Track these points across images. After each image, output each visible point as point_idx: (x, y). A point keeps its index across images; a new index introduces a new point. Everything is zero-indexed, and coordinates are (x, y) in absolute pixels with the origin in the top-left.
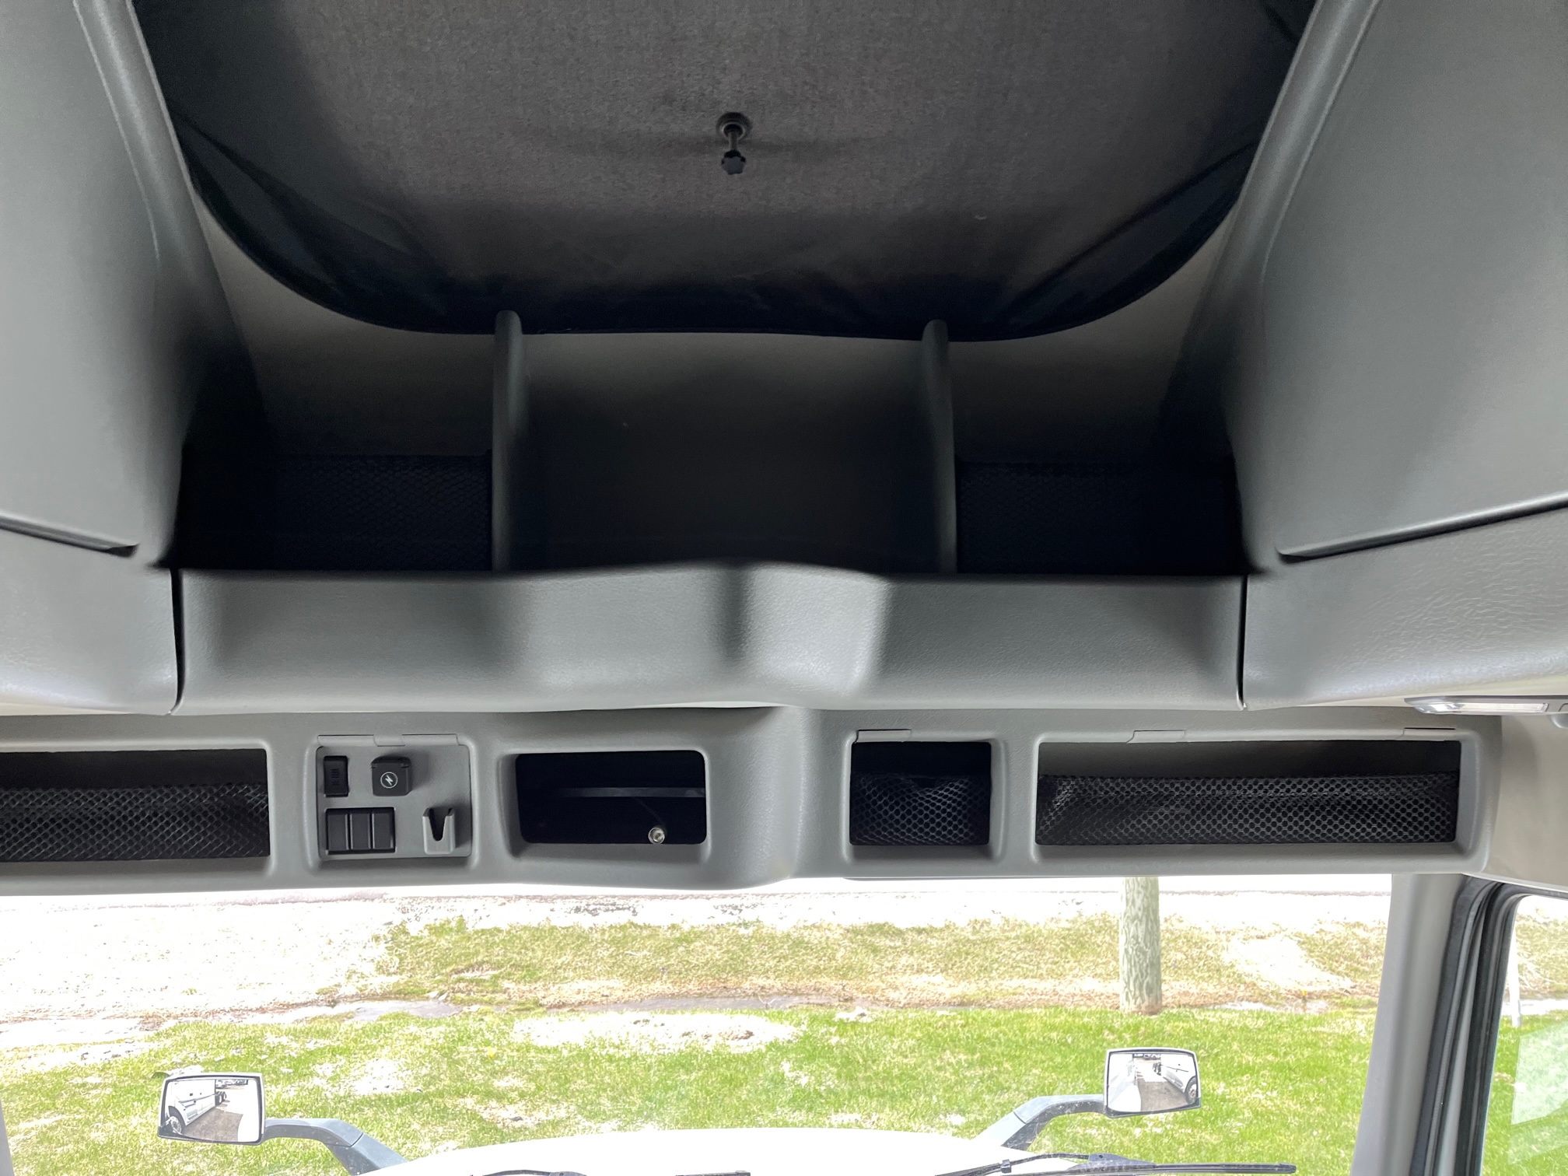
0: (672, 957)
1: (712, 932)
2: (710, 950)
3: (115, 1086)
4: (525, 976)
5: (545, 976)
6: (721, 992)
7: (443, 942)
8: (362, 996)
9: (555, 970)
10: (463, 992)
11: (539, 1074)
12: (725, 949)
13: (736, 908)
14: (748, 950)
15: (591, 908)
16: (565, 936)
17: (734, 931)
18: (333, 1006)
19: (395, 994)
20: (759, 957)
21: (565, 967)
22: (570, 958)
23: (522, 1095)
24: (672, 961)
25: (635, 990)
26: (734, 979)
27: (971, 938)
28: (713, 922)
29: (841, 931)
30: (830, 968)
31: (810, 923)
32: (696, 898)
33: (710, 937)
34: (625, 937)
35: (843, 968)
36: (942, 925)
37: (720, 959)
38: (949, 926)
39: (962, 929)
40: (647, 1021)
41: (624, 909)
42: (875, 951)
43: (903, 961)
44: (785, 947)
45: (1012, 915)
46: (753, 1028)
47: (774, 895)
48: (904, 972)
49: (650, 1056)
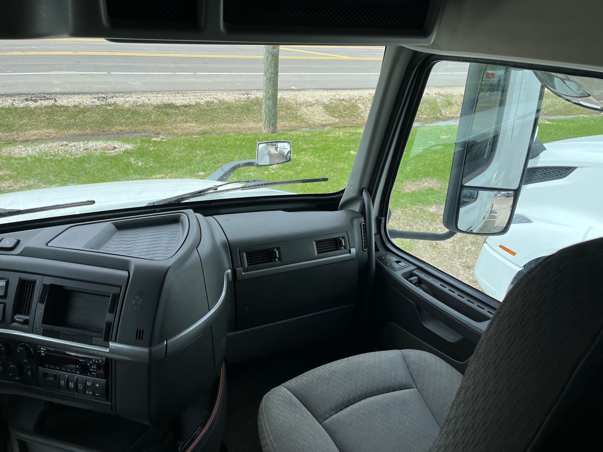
0: (77, 119)
1: (94, 108)
2: (95, 116)
4: (6, 129)
5: (16, 129)
6: (102, 133)
9: (21, 126)
11: (18, 168)
12: (102, 115)
13: (104, 98)
14: (112, 115)
15: (33, 99)
16: (23, 112)
17: (104, 107)
20: (117, 118)
21: (25, 125)
22: (27, 121)
23: (11, 177)
24: (77, 121)
25: (61, 133)
26: (107, 127)
27: (206, 108)
28: (94, 104)
29: (153, 107)
30: (149, 122)
31: (139, 104)
32: (85, 94)
33: (94, 110)
34: (52, 111)
35: (154, 121)
36: (195, 104)
37: (100, 120)
38: (198, 104)
39: (203, 105)
40: (67, 145)
41: (50, 99)
42: (168, 114)
43: (179, 118)
44: (129, 114)
45: (222, 99)
46: (117, 146)
47: (121, 93)
48: (180, 123)
49: (70, 159)
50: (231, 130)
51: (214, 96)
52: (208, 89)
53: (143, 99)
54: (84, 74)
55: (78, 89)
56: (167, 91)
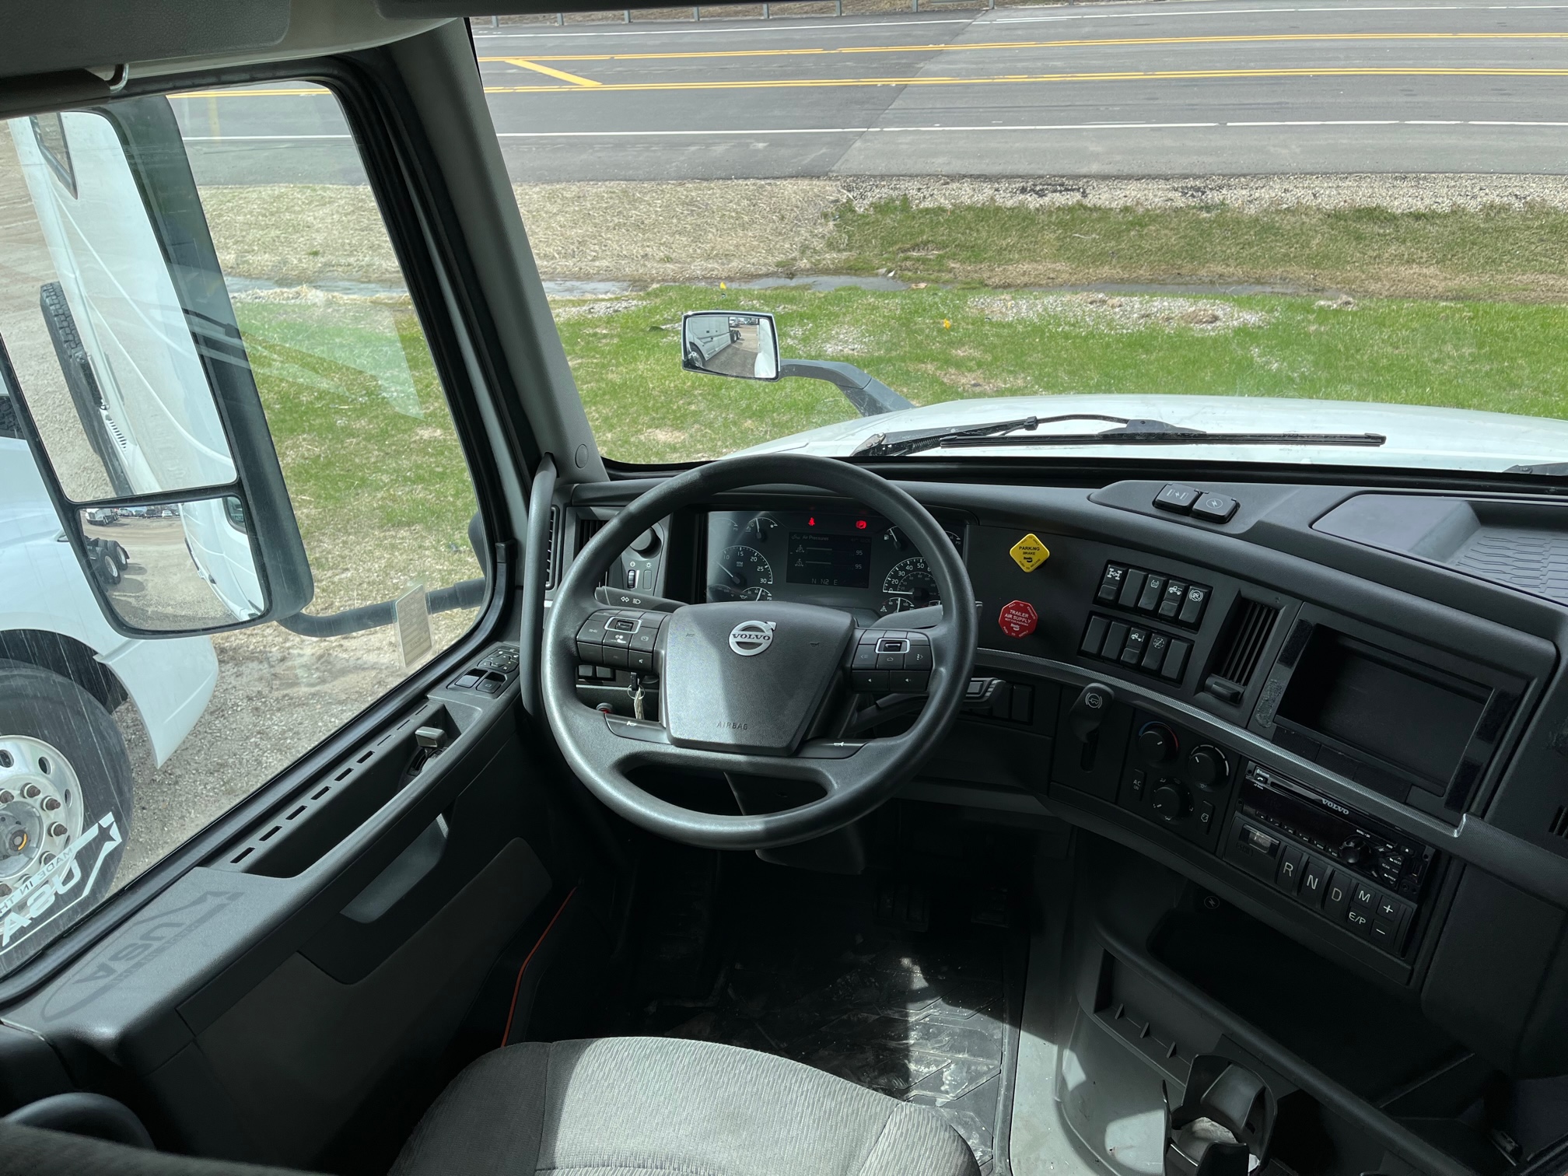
0: (1123, 241)
1: (1169, 215)
2: (1166, 235)
3: (619, 336)
4: (970, 256)
5: (990, 257)
6: (1175, 278)
7: (889, 221)
8: (817, 270)
9: (1000, 251)
10: (910, 270)
11: (995, 347)
12: (1183, 234)
13: (1198, 190)
14: (1208, 235)
15: (1038, 188)
16: (1010, 218)
17: (1194, 214)
18: (791, 278)
19: (847, 269)
20: (1219, 243)
21: (1010, 248)
22: (1015, 239)
23: (980, 365)
24: (1123, 245)
25: (1081, 274)
26: (1190, 266)
27: (1482, 226)
28: (1171, 206)
29: (1320, 216)
30: (1302, 255)
31: (1285, 206)
32: (1153, 179)
33: (1167, 221)
34: (1073, 220)
35: (1317, 256)
36: (1447, 210)
37: (1176, 245)
38: (1456, 212)
39: (1472, 216)
40: (1103, 302)
41: (1072, 190)
42: (1359, 238)
43: (1392, 249)
44: (1252, 233)
45: (1539, 200)
46: (1220, 313)
47: (1244, 176)
48: (1391, 263)
49: (1109, 335)
50: (1550, 294)
51: (1515, 190)
52: (1498, 169)
53: (1298, 193)
54: (1160, 129)
55: (1140, 166)
56: (1372, 173)
